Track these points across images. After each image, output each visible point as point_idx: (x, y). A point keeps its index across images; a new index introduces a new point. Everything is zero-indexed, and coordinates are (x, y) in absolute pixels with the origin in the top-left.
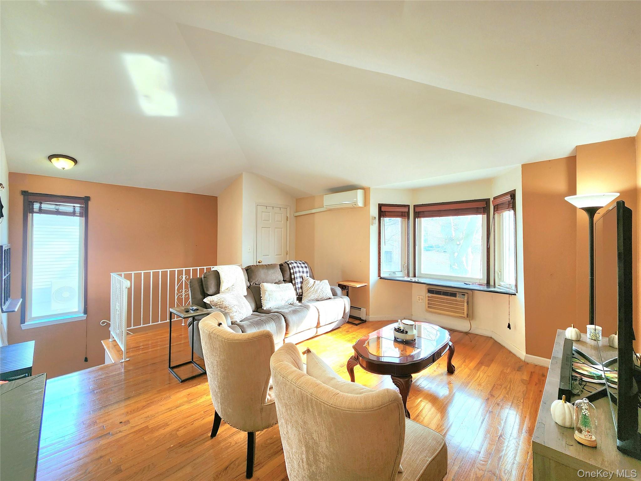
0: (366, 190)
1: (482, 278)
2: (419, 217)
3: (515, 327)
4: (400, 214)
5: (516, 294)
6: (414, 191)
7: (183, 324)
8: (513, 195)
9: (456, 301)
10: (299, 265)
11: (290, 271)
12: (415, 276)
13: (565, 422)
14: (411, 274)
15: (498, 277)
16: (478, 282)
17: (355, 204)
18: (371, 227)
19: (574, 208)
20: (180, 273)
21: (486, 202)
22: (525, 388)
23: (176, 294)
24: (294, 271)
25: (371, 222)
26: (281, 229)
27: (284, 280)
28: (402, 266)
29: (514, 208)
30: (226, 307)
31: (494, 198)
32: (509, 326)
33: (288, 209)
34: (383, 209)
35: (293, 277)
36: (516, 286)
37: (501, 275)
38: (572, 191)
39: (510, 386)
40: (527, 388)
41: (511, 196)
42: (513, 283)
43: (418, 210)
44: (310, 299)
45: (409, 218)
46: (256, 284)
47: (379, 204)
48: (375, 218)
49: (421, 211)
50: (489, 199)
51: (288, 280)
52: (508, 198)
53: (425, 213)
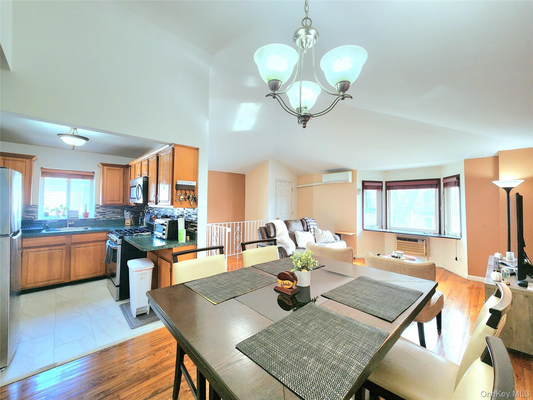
0: (354, 172)
1: (435, 229)
2: (389, 189)
3: (460, 260)
4: (376, 187)
5: (461, 238)
6: (386, 172)
7: (238, 258)
8: (458, 177)
9: (418, 244)
10: (311, 220)
11: (307, 225)
12: (386, 228)
13: (497, 279)
14: (384, 227)
15: (447, 229)
16: (433, 232)
17: (347, 181)
18: (357, 196)
19: (498, 188)
20: (236, 224)
21: (438, 181)
22: (470, 291)
23: (234, 238)
24: (310, 224)
25: (357, 193)
26: (289, 197)
27: (303, 230)
28: (378, 222)
29: (459, 185)
30: (285, 244)
31: (444, 178)
32: (456, 259)
33: (293, 183)
34: (366, 184)
35: (309, 228)
36: (461, 235)
37: (449, 227)
38: (496, 177)
39: (461, 290)
40: (471, 291)
41: (457, 178)
42: (459, 233)
43: (388, 185)
44: (321, 242)
45: (382, 190)
46: (291, 232)
47: (362, 181)
48: (360, 190)
49: (391, 185)
50: (440, 178)
51: (306, 230)
52: (455, 179)
53: (394, 187)
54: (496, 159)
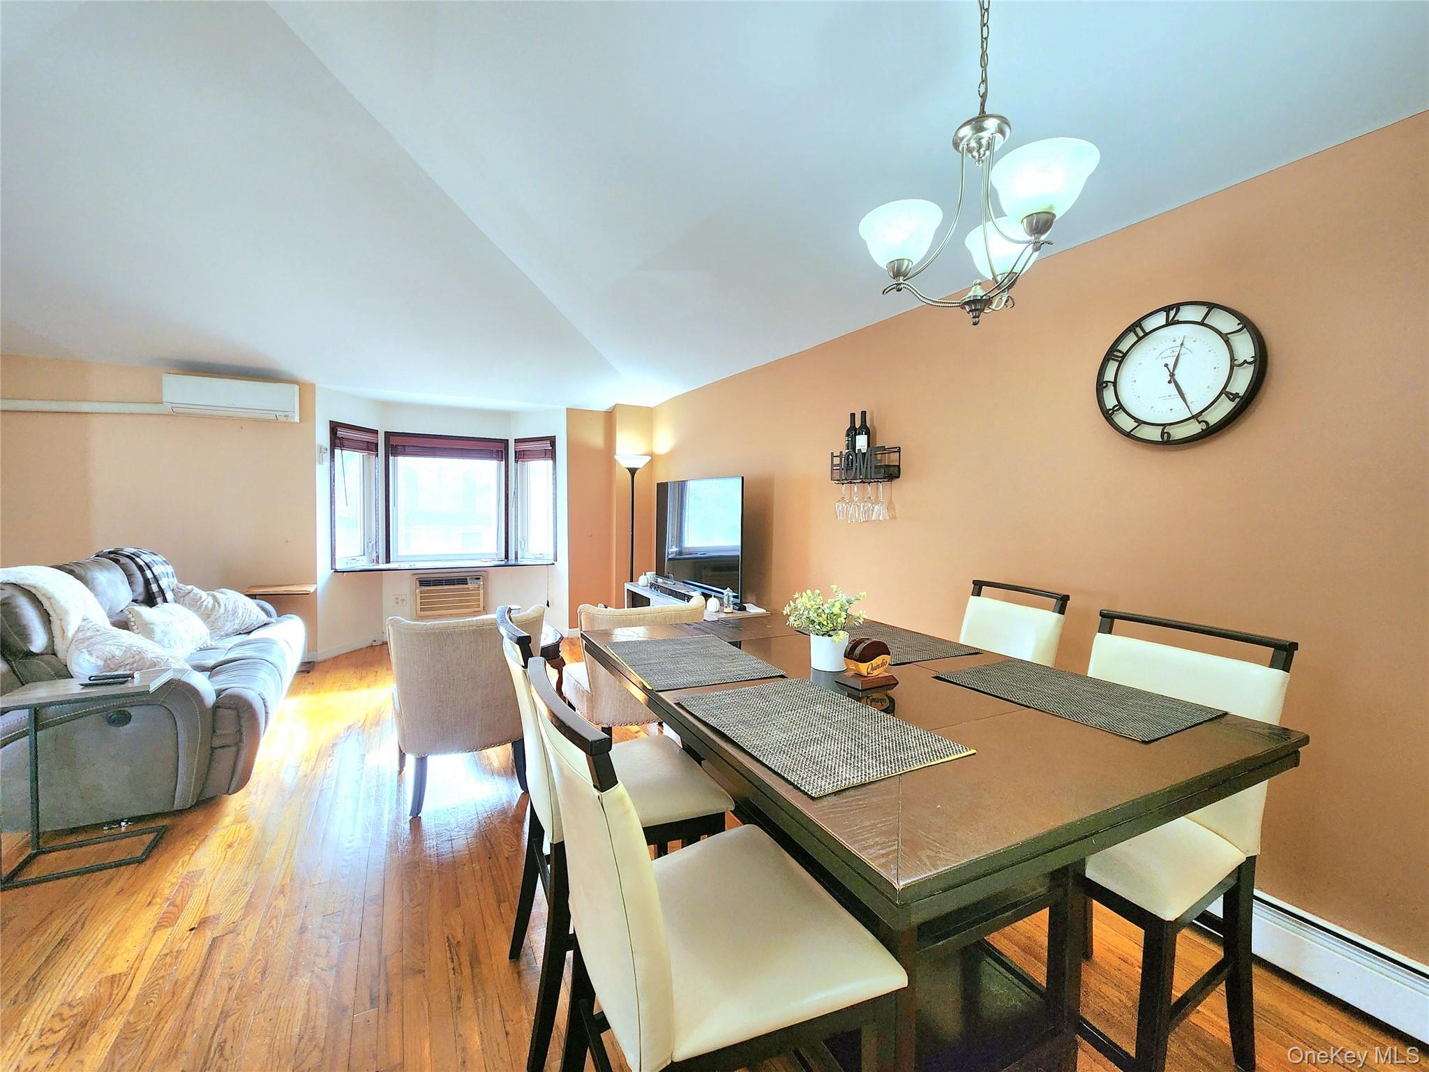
0: (306, 389)
2: (395, 454)
4: (364, 444)
5: (555, 563)
6: (386, 406)
8: (552, 440)
9: (468, 590)
12: (389, 561)
14: (383, 557)
15: (521, 547)
16: (493, 556)
17: (283, 416)
18: (318, 466)
21: (503, 444)
25: (317, 458)
27: (133, 600)
28: (366, 545)
29: (553, 457)
31: (517, 441)
34: (341, 433)
36: (555, 555)
37: (525, 544)
41: (550, 443)
42: (551, 550)
43: (393, 441)
45: (377, 454)
48: (324, 450)
49: (399, 444)
50: (508, 440)
51: (140, 598)
52: (547, 446)
53: (407, 449)
54: (609, 417)
